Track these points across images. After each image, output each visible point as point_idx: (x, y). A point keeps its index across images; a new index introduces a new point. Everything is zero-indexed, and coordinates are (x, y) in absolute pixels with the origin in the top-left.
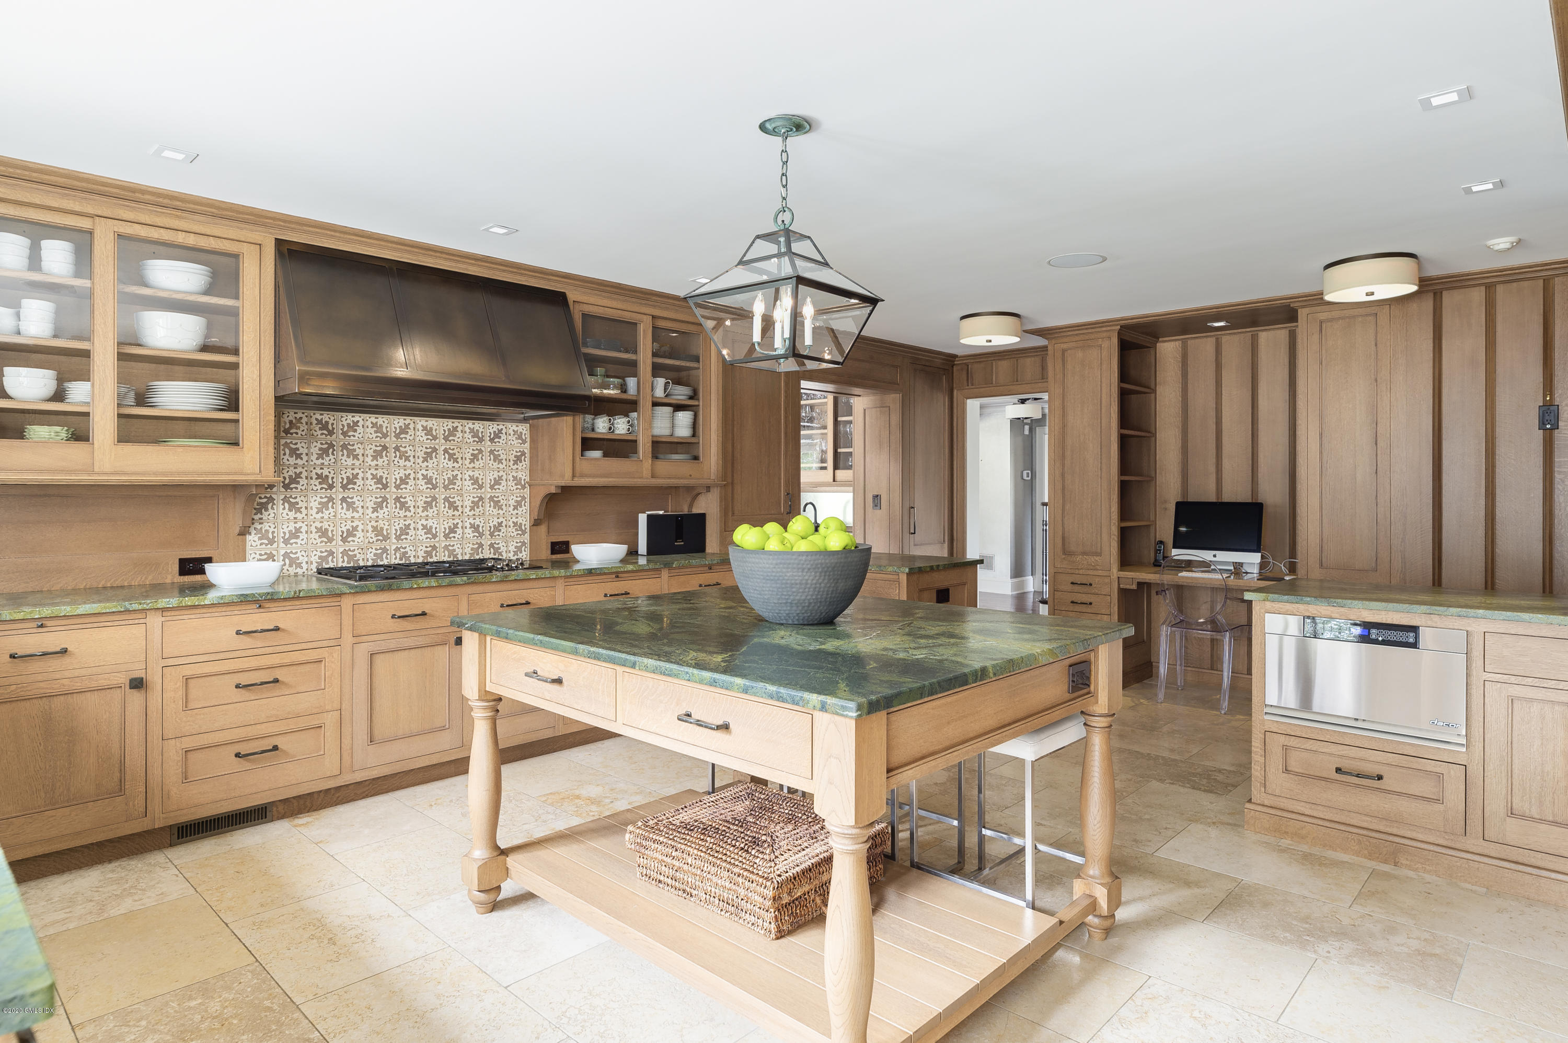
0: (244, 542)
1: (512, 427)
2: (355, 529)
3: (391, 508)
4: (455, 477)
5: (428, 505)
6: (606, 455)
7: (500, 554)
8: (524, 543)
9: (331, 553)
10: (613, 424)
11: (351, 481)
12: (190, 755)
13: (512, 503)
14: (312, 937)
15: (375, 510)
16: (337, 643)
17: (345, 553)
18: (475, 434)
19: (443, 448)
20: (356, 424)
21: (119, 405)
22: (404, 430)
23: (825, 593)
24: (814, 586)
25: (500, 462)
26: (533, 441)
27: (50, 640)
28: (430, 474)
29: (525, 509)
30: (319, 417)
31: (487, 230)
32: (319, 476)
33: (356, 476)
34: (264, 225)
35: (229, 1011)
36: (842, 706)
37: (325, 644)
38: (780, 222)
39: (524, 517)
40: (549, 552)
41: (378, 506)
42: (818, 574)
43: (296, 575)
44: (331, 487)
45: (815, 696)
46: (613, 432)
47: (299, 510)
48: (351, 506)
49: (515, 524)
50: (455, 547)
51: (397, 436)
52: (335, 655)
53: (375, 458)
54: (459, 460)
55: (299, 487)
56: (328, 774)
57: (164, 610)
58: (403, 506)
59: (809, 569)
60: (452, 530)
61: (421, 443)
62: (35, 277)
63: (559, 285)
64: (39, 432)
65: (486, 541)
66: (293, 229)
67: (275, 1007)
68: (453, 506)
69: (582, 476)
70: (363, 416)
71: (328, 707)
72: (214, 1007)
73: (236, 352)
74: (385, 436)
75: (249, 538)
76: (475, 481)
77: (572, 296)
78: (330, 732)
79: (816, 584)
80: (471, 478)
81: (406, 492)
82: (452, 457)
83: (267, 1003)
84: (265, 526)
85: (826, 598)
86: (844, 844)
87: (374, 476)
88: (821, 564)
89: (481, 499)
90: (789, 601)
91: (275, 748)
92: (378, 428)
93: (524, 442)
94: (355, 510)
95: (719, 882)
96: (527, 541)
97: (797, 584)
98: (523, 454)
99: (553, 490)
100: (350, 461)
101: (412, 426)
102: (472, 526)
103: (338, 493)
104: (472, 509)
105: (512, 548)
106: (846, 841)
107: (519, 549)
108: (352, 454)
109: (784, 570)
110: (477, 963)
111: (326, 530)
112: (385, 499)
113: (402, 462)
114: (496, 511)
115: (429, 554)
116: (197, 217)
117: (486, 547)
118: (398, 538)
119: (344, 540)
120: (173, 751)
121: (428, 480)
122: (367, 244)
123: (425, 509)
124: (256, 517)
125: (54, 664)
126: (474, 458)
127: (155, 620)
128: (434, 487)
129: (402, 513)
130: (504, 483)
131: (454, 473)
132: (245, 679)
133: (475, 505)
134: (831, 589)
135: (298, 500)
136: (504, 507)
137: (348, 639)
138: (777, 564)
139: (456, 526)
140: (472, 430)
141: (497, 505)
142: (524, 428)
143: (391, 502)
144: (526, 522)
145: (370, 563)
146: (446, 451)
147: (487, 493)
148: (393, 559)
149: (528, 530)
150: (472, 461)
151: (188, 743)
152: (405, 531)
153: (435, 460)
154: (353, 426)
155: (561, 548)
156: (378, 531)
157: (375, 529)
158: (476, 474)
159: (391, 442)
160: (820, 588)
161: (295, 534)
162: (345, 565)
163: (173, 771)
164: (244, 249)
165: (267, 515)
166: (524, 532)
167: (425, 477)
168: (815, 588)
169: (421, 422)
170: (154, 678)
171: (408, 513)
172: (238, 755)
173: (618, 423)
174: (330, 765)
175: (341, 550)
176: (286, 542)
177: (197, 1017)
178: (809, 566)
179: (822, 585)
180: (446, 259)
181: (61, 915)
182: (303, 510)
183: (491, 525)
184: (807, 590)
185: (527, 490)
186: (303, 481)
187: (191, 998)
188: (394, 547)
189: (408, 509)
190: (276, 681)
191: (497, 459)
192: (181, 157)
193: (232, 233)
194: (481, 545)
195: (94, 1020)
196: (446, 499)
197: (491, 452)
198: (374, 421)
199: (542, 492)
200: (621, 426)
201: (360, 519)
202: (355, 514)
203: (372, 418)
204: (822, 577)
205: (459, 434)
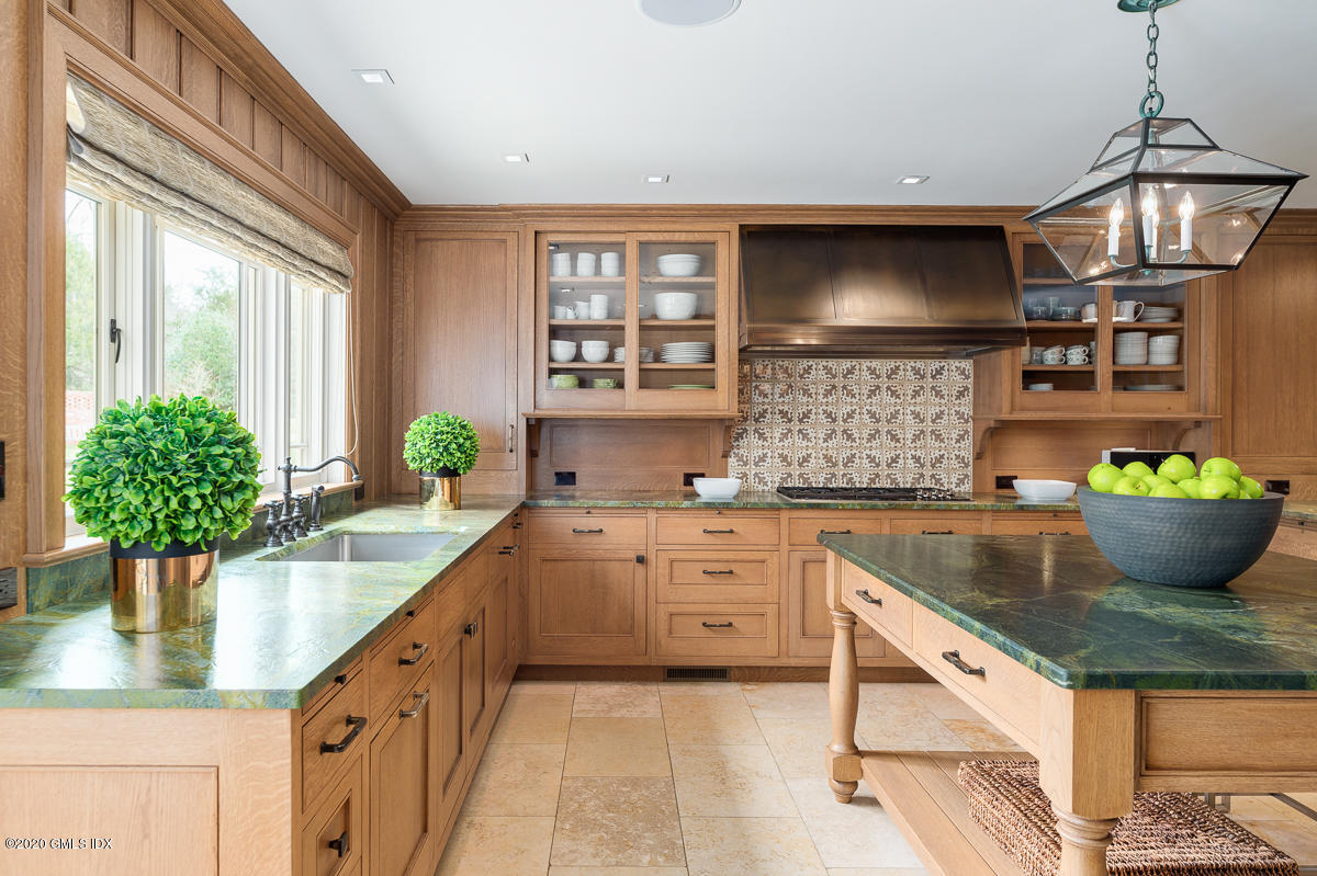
0: (726, 463)
1: (955, 363)
2: (809, 456)
3: (839, 439)
4: (897, 412)
5: (872, 437)
6: (1055, 388)
7: (942, 485)
8: (966, 476)
9: (790, 475)
10: (1065, 355)
11: (806, 415)
12: (675, 618)
13: (955, 436)
14: (713, 773)
15: (825, 441)
16: (776, 548)
17: (801, 475)
18: (916, 371)
19: (886, 385)
20: (810, 367)
21: (640, 362)
22: (850, 371)
23: (1189, 550)
24: (1170, 540)
25: (942, 397)
26: (976, 376)
27: (593, 522)
28: (874, 409)
29: (968, 443)
30: (781, 363)
31: (901, 182)
32: (781, 412)
33: (810, 412)
34: (731, 216)
35: (640, 803)
36: (1053, 671)
37: (767, 548)
38: (1147, 111)
39: (967, 450)
40: (994, 486)
41: (828, 437)
42: (1175, 526)
43: (763, 491)
44: (790, 421)
45: (1033, 654)
46: (1066, 363)
47: (765, 439)
48: (806, 437)
49: (957, 457)
50: (897, 476)
51: (845, 377)
52: (775, 559)
53: (825, 396)
54: (901, 396)
55: (766, 420)
56: (769, 654)
57: (657, 509)
58: (850, 437)
59: (1162, 519)
60: (895, 460)
61: (866, 382)
62: (598, 279)
63: (994, 220)
64: (600, 382)
65: (928, 472)
66: (750, 215)
67: (666, 812)
68: (895, 438)
69: (1023, 409)
70: (816, 360)
71: (770, 600)
72: (634, 796)
73: (712, 317)
74: (834, 377)
75: (730, 460)
76: (916, 415)
77: (1009, 228)
78: (771, 621)
79: (1173, 537)
80: (913, 413)
81: (853, 425)
82: (894, 394)
83: (663, 807)
84: (741, 451)
85: (1192, 556)
86: (1073, 836)
87: (825, 412)
88: (1180, 514)
89: (922, 432)
90: (1140, 554)
91: (730, 625)
92: (828, 370)
93: (967, 377)
94: (809, 440)
95: (1029, 846)
96: (970, 474)
97: (1146, 535)
98: (966, 389)
99: (992, 424)
100: (805, 399)
101: (857, 367)
102: (913, 457)
103: (796, 426)
104: (914, 441)
105: (954, 480)
106: (1072, 831)
107: (961, 482)
108: (806, 392)
109: (1129, 517)
110: (815, 839)
111: (786, 456)
112: (834, 431)
113: (849, 400)
114: (937, 444)
115: (873, 480)
116: (687, 219)
117: (927, 478)
118: (845, 465)
119: (800, 465)
120: (663, 611)
121: (873, 415)
122: (807, 216)
123: (869, 440)
124: (735, 444)
125: (596, 539)
126: (916, 394)
127: (652, 515)
128: (878, 421)
129: (849, 444)
130: (945, 417)
131: (897, 409)
132: (711, 567)
133: (916, 438)
134: (1198, 546)
135: (765, 431)
136: (946, 440)
137: (785, 546)
138: (1119, 510)
139: (898, 456)
140: (913, 368)
141: (938, 437)
142: (967, 365)
143: (839, 433)
144: (969, 455)
145: (821, 486)
146: (888, 388)
147: (929, 426)
148: (840, 483)
149: (971, 463)
150: (914, 397)
151: (672, 608)
152: (851, 459)
153: (878, 397)
154: (808, 370)
155: (1005, 483)
156: (828, 458)
157: (825, 456)
158: (918, 409)
159: (839, 382)
160: (1180, 543)
161: (763, 459)
162: (801, 485)
163: (663, 626)
164: (718, 237)
165: (743, 442)
166: (967, 465)
167: (869, 412)
168: (1173, 542)
169: (866, 363)
170: (652, 557)
171: (853, 444)
172: (704, 624)
173: (1071, 354)
174: (770, 647)
175: (798, 473)
176: (756, 464)
177: (622, 799)
178: (1161, 515)
179: (1183, 540)
180: (877, 215)
181: (588, 707)
182: (769, 439)
183: (933, 457)
184: (1161, 543)
185: (971, 424)
186: (769, 416)
187: (625, 786)
188: (841, 473)
189: (854, 440)
190: (731, 572)
191: (939, 394)
192: (659, 180)
193: (709, 226)
194: (922, 475)
195: (573, 778)
196: (888, 432)
197: (933, 388)
198: (825, 364)
199: (984, 426)
200: (1076, 356)
201: (813, 448)
202: (809, 444)
203: (824, 362)
204: (1182, 530)
205: (901, 373)
